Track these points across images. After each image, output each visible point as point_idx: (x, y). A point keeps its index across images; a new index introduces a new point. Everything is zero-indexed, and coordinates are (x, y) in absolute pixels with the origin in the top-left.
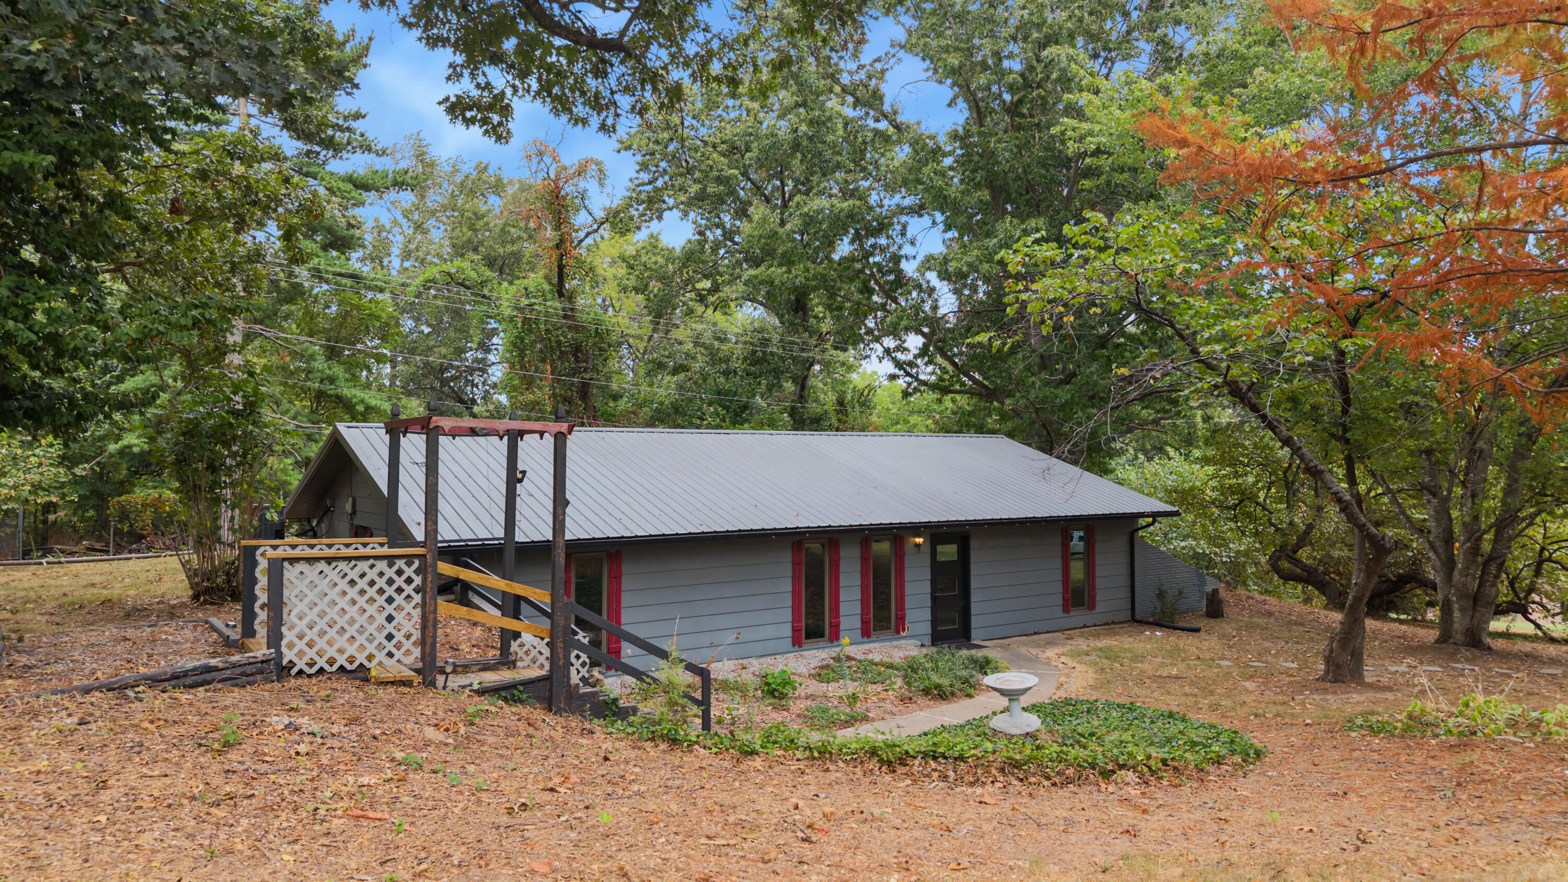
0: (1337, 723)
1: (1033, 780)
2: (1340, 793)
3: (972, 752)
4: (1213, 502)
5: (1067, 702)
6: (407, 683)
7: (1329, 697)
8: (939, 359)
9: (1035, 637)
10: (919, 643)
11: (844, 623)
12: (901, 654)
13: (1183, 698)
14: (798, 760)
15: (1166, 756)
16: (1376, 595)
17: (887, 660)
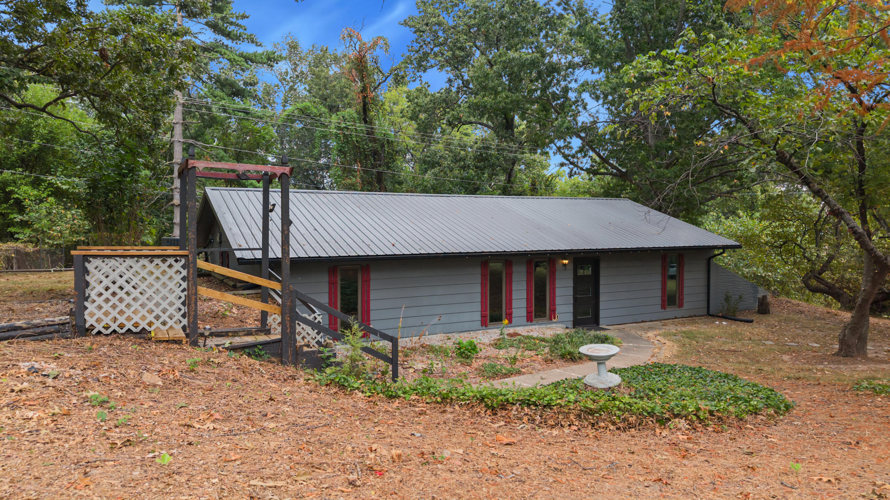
0: (848, 385)
1: (602, 424)
2: (854, 443)
3: (559, 401)
4: (766, 243)
5: (656, 365)
6: (178, 342)
7: (842, 366)
8: (591, 153)
9: (642, 324)
10: (565, 326)
11: (515, 313)
12: (552, 332)
13: (737, 365)
14: (427, 403)
15: (713, 408)
16: (875, 302)
17: (541, 336)
